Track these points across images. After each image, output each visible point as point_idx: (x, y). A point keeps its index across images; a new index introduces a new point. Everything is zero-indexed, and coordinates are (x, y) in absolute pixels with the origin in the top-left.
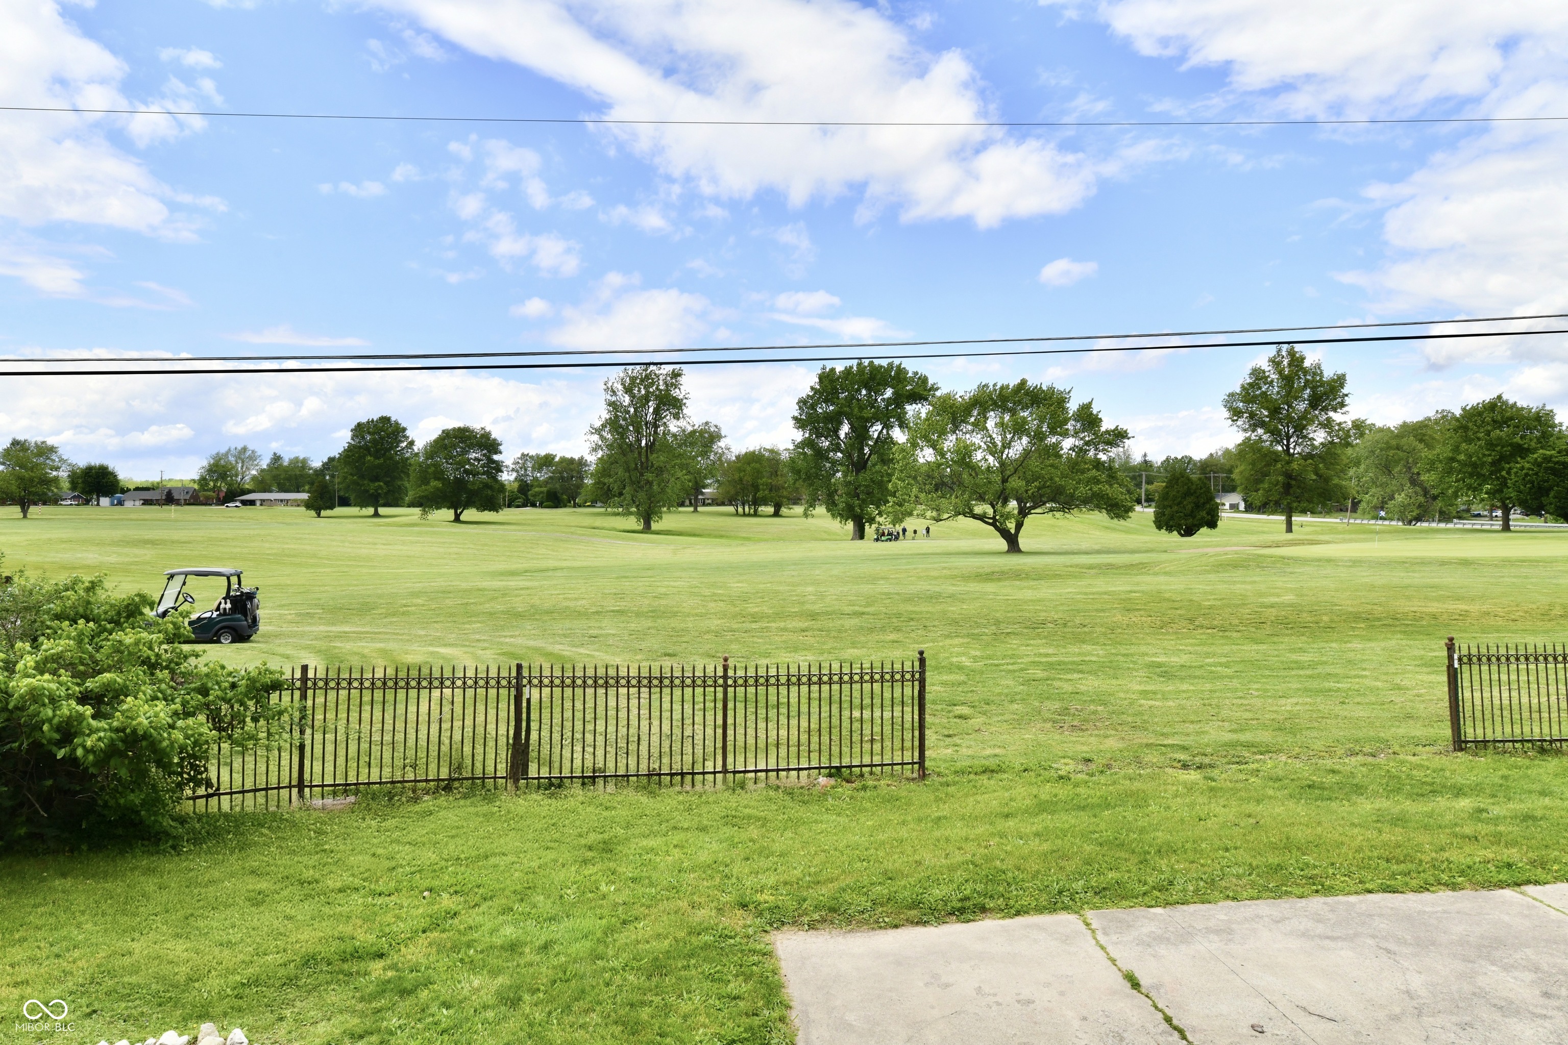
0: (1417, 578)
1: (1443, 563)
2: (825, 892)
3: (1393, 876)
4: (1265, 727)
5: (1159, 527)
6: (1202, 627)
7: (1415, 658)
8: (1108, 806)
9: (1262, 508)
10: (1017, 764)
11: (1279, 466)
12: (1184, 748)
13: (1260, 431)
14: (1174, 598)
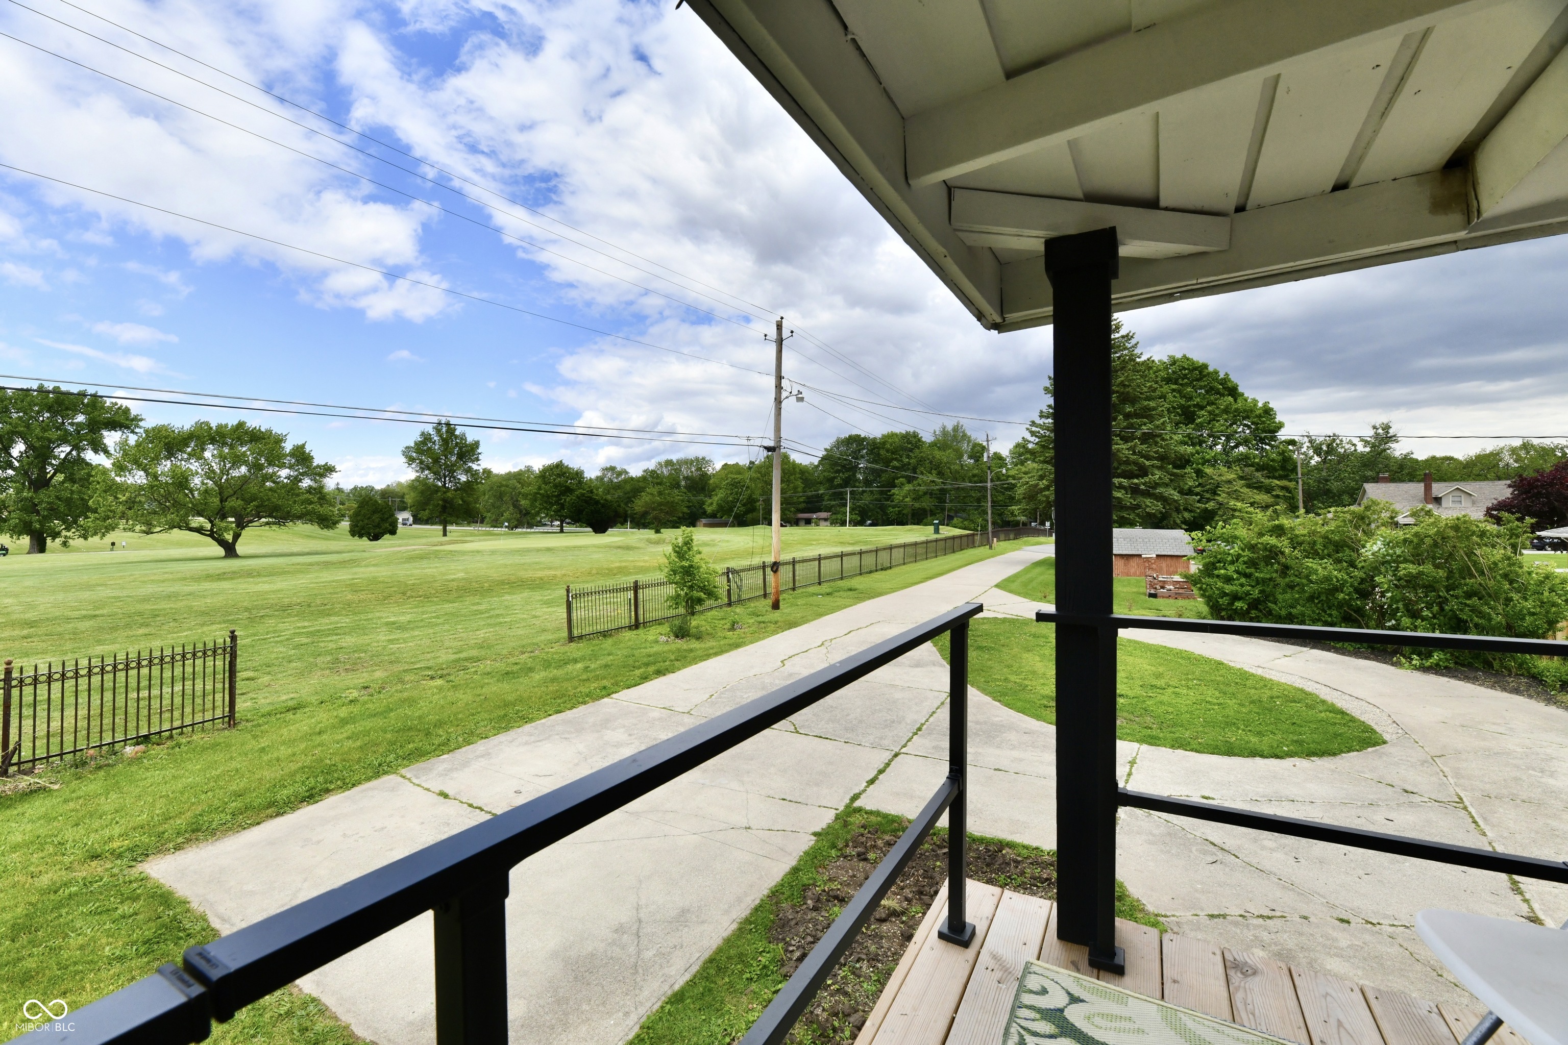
0: (528, 559)
1: (538, 550)
2: (181, 822)
3: (559, 705)
4: (473, 648)
5: (353, 535)
6: (412, 597)
7: (539, 601)
8: (392, 710)
9: (427, 522)
10: (314, 699)
11: (439, 494)
12: (429, 668)
13: (427, 472)
14: (386, 580)
